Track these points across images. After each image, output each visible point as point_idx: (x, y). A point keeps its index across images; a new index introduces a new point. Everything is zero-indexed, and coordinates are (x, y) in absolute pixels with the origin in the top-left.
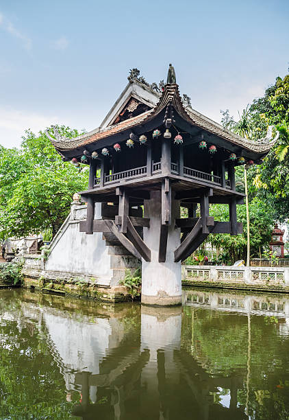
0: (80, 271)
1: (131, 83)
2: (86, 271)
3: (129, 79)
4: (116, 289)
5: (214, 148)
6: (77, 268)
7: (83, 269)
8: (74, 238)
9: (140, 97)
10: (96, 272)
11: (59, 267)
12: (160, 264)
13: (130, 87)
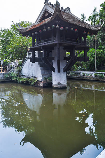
0: (32, 76)
1: (46, 5)
2: (34, 75)
3: (44, 3)
4: (43, 82)
5: (76, 30)
6: (31, 75)
7: (33, 75)
8: (29, 64)
9: (49, 11)
10: (37, 76)
11: (25, 74)
12: (58, 73)
13: (45, 7)
